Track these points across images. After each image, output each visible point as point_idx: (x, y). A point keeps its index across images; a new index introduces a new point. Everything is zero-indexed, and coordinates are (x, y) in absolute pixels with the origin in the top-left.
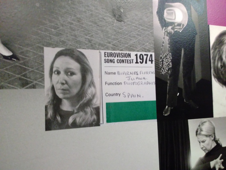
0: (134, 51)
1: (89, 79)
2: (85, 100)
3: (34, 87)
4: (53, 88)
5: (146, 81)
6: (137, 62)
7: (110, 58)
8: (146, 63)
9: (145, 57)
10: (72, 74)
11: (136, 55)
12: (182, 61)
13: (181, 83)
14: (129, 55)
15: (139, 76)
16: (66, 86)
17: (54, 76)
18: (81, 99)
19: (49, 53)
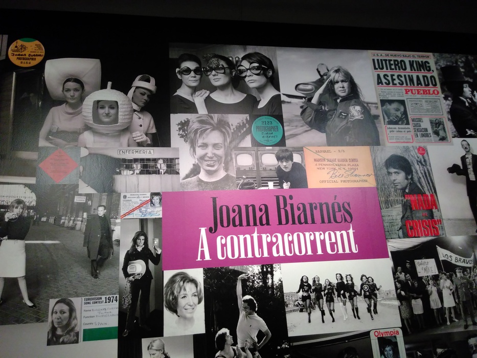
0: (104, 295)
1: (74, 315)
2: (70, 328)
3: (43, 322)
4: (53, 322)
5: (112, 314)
6: (106, 302)
7: (88, 301)
8: (112, 302)
9: (112, 298)
10: (64, 313)
11: (106, 298)
12: (139, 298)
13: (138, 314)
14: (101, 298)
15: (107, 311)
16: (60, 320)
17: (54, 315)
18: (68, 327)
19: (52, 302)
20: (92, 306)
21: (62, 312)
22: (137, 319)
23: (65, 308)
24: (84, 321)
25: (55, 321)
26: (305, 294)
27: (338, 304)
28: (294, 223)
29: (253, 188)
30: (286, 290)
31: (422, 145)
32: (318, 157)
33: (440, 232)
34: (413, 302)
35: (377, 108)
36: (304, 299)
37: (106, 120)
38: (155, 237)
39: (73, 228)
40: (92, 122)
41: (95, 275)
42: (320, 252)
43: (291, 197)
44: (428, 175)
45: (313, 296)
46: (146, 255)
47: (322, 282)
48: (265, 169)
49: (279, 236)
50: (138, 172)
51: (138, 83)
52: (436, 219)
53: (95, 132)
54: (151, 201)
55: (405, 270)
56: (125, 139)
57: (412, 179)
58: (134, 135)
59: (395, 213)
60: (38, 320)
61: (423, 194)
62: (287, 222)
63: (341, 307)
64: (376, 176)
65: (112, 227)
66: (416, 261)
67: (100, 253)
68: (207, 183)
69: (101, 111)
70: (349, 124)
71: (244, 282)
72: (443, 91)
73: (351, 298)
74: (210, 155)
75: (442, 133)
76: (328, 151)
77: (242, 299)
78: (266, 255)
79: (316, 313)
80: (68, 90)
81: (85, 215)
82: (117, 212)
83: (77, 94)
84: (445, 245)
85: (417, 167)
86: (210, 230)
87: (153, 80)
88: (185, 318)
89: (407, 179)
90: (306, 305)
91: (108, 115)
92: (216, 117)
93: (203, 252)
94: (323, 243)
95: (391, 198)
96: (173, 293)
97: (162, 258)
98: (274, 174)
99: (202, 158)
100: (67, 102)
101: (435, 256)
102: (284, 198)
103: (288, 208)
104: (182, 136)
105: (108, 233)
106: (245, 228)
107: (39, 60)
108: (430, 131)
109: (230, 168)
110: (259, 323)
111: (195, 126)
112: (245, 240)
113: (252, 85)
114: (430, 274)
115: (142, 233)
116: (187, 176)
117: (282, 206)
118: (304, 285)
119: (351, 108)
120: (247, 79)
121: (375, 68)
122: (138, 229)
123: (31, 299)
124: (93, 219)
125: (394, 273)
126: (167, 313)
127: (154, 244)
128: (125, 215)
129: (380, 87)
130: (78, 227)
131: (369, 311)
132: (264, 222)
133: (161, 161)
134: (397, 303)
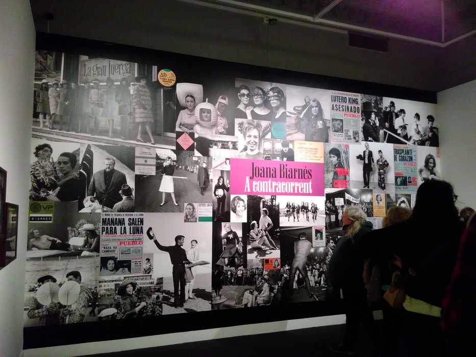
1: (194, 210)
3: (182, 212)
5: (210, 211)
6: (207, 206)
7: (200, 205)
9: (209, 205)
11: (207, 204)
12: (221, 206)
13: (220, 212)
14: (205, 204)
15: (208, 210)
16: (189, 212)
17: (186, 210)
18: (192, 215)
19: (186, 204)
20: (202, 207)
21: (190, 209)
22: (220, 214)
23: (191, 207)
24: (199, 213)
25: (187, 212)
26: (288, 209)
27: (301, 214)
28: (286, 177)
29: (270, 159)
30: (280, 207)
31: (347, 144)
32: (300, 146)
33: (348, 187)
34: (332, 216)
35: (330, 122)
36: (287, 211)
37: (206, 119)
38: (227, 179)
39: (193, 172)
40: (199, 120)
41: (203, 195)
42: (296, 192)
43: (286, 165)
44: (347, 159)
45: (291, 210)
46: (223, 187)
47: (296, 205)
48: (276, 151)
49: (280, 183)
50: (220, 147)
51: (220, 100)
52: (347, 180)
53: (201, 125)
54: (226, 162)
55: (330, 202)
56: (214, 130)
57: (340, 160)
58: (218, 128)
59: (330, 176)
60: (180, 212)
61: (343, 168)
62: (284, 177)
63: (302, 216)
64: (324, 157)
65: (209, 173)
66: (335, 199)
67: (204, 184)
68: (250, 155)
69: (203, 114)
70: (316, 131)
71: (264, 202)
72: (362, 115)
73: (306, 212)
74: (252, 141)
75: (357, 138)
76: (305, 144)
77: (262, 209)
78: (273, 191)
79: (292, 218)
80: (188, 102)
81: (198, 166)
82: (211, 167)
83: (192, 104)
84: (349, 192)
85: (343, 154)
86: (251, 178)
87: (227, 99)
88: (239, 215)
89: (338, 160)
90: (288, 214)
91: (206, 117)
92: (256, 121)
93: (247, 188)
94: (298, 187)
95: (329, 169)
96: (234, 205)
97: (230, 189)
98: (280, 153)
99: (249, 143)
100: (188, 108)
101: (343, 197)
102: (284, 165)
103: (285, 170)
104: (240, 131)
105: (207, 176)
106: (265, 178)
107: (173, 82)
108: (352, 137)
109: (261, 149)
110: (269, 220)
111: (246, 125)
112: (265, 183)
113: (273, 105)
114: (341, 205)
115: (222, 177)
116: (242, 151)
117: (282, 169)
118: (288, 206)
119: (318, 122)
120: (271, 102)
121: (332, 101)
122: (220, 175)
123: (177, 203)
124: (200, 169)
125: (326, 203)
126: (232, 213)
127: (227, 182)
128: (214, 168)
129: (333, 111)
130: (195, 172)
131: (313, 218)
132: (274, 176)
133: (230, 143)
134: (325, 216)
